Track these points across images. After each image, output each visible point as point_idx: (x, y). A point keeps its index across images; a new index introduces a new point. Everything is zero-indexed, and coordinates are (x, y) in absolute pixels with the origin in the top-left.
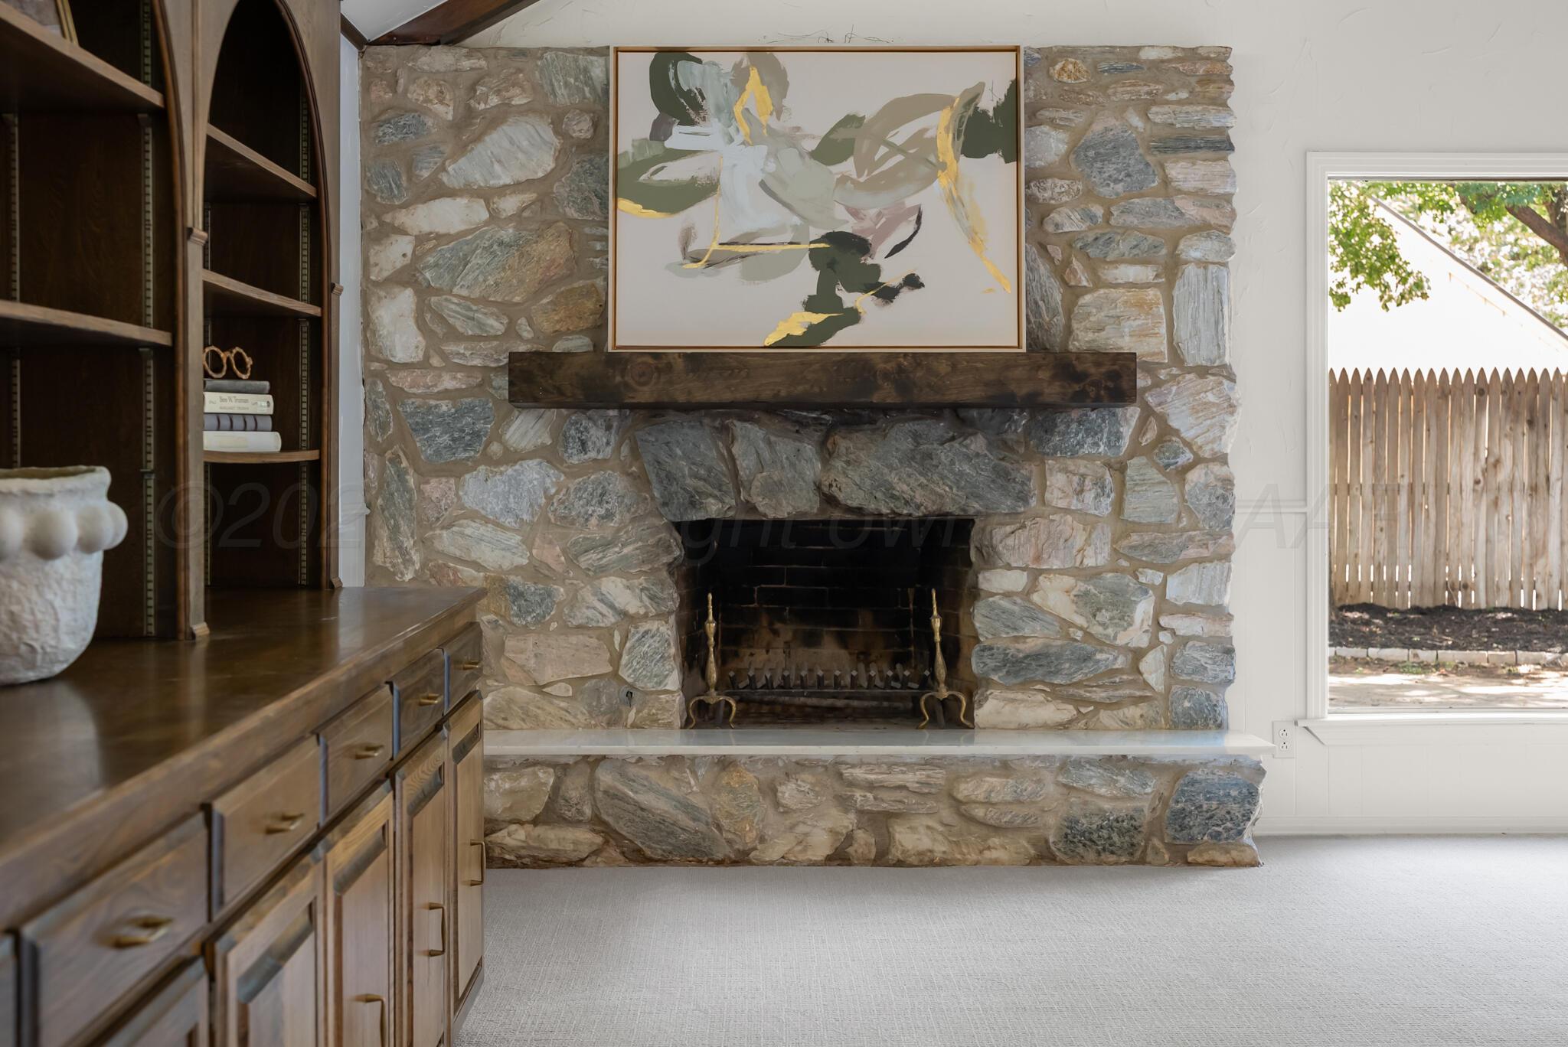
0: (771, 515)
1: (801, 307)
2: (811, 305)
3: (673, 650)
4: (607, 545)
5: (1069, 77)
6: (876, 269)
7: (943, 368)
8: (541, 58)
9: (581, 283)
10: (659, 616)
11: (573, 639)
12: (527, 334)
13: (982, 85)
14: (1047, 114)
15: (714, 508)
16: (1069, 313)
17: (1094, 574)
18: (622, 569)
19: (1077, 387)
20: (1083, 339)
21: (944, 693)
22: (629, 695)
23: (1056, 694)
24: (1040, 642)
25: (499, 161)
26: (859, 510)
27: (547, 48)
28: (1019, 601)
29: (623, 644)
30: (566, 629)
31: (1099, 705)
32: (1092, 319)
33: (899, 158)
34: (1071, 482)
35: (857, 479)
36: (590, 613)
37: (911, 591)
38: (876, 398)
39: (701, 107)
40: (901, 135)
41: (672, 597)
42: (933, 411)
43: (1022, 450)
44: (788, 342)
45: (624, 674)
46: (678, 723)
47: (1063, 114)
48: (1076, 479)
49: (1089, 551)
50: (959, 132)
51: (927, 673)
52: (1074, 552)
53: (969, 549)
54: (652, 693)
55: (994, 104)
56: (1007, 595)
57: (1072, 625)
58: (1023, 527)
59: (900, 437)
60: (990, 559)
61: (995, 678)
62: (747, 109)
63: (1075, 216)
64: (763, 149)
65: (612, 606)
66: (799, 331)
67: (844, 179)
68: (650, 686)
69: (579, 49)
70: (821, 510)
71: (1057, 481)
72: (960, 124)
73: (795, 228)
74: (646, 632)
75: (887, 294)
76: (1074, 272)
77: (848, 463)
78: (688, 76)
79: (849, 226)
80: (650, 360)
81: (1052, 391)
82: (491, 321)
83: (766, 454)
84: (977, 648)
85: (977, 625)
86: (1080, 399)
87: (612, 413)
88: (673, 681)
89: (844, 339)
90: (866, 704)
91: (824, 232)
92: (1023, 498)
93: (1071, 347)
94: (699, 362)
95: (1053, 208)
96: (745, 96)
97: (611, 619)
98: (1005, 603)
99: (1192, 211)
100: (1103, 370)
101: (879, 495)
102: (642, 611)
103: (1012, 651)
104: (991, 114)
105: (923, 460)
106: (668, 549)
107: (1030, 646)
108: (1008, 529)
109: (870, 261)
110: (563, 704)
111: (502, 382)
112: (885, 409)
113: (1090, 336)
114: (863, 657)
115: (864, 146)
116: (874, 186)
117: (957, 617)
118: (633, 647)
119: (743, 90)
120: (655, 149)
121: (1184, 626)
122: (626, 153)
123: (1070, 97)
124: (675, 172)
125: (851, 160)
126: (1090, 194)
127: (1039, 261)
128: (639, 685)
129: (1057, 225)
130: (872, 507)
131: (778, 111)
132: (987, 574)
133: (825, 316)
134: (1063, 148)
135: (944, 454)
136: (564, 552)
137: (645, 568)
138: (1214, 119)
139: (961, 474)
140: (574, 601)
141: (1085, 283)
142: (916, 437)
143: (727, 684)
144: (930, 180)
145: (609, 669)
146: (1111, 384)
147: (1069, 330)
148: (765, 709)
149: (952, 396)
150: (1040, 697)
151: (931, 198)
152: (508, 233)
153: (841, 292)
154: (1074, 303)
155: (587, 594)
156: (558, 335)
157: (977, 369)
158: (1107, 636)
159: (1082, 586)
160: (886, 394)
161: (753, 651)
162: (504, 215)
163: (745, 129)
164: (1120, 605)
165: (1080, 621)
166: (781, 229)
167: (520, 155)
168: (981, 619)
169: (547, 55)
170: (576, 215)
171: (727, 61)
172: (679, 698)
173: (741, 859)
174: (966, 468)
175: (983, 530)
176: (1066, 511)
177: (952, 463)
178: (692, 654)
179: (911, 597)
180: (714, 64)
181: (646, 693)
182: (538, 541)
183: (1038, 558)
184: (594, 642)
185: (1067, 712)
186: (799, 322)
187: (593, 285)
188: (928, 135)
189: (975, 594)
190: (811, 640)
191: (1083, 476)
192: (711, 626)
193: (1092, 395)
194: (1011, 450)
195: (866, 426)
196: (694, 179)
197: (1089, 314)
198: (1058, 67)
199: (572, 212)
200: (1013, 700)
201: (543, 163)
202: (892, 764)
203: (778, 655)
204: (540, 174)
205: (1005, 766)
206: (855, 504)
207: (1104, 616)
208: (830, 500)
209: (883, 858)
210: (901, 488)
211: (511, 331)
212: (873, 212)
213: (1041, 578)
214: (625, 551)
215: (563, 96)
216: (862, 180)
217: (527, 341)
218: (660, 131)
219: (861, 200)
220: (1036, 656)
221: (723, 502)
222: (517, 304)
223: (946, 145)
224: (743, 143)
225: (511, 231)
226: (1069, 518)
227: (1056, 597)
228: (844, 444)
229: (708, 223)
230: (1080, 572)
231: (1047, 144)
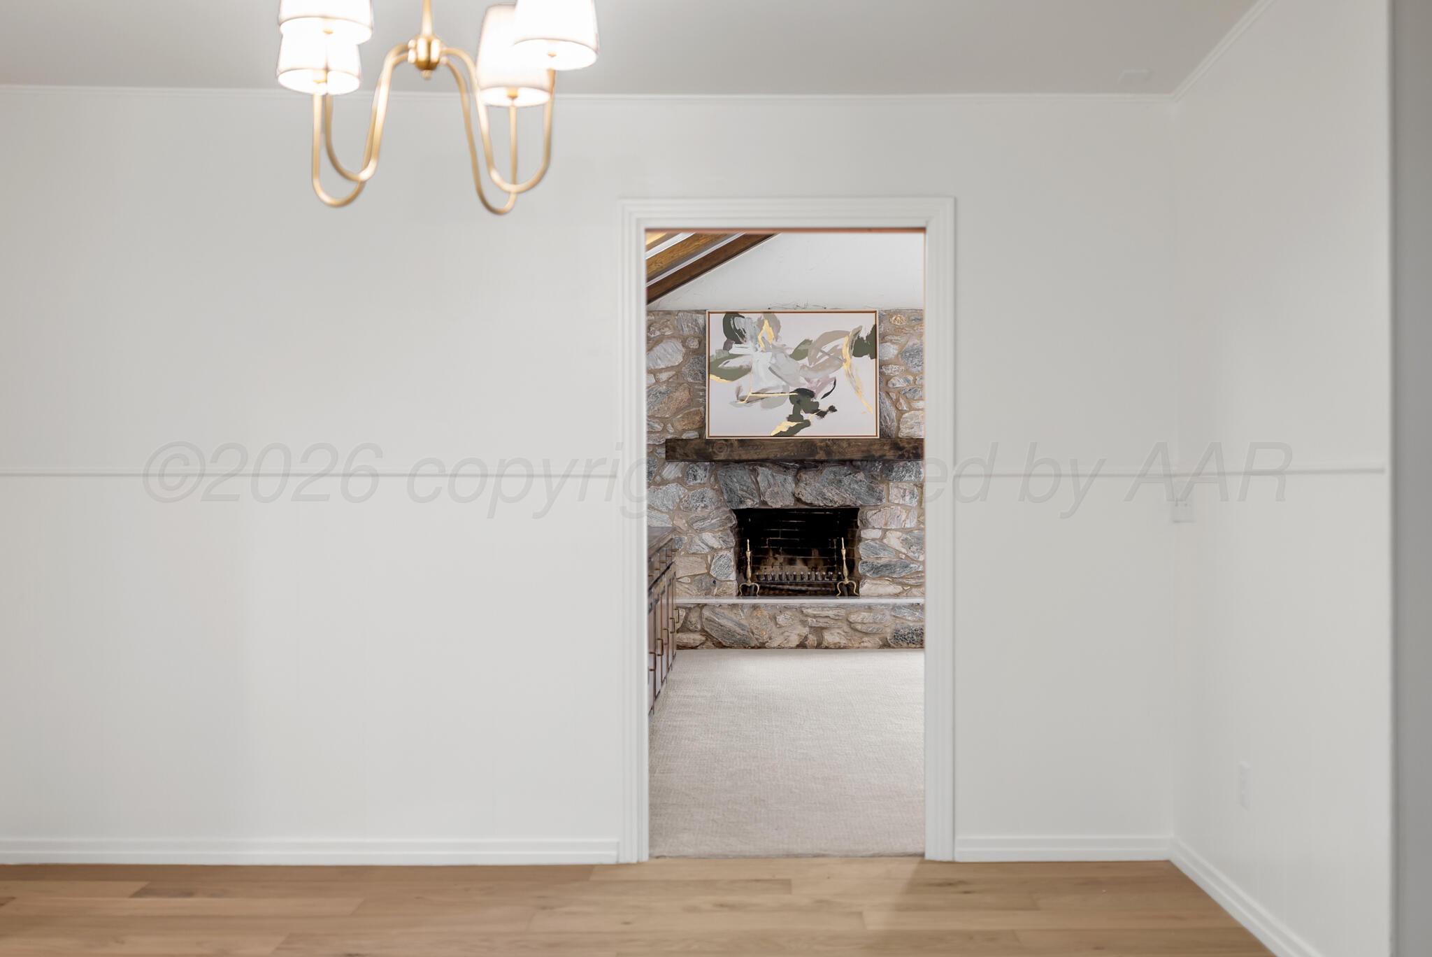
0: (774, 506)
1: (786, 419)
2: (790, 419)
3: (733, 563)
4: (704, 519)
5: (898, 322)
6: (817, 404)
7: (845, 445)
8: (677, 315)
9: (694, 409)
10: (727, 548)
11: (691, 559)
12: (671, 430)
13: (861, 327)
14: (889, 338)
15: (750, 504)
16: (899, 421)
17: (910, 531)
18: (711, 529)
19: (900, 453)
20: (905, 432)
21: (847, 581)
22: (714, 582)
23: (894, 581)
24: (888, 559)
25: (660, 358)
26: (811, 504)
27: (680, 311)
28: (878, 542)
29: (712, 561)
30: (688, 554)
31: (912, 586)
32: (909, 424)
33: (827, 357)
34: (900, 492)
35: (809, 490)
36: (697, 548)
37: (835, 541)
38: (817, 458)
39: (744, 336)
40: (827, 348)
41: (732, 541)
42: (842, 462)
43: (879, 479)
44: (781, 434)
45: (712, 573)
46: (735, 594)
47: (896, 338)
48: (902, 491)
49: (908, 521)
50: (852, 346)
51: (840, 573)
52: (901, 522)
53: (857, 522)
54: (724, 581)
55: (866, 335)
56: (873, 540)
57: (901, 552)
58: (880, 511)
59: (828, 473)
60: (866, 525)
61: (868, 575)
62: (763, 337)
63: (901, 380)
64: (770, 354)
65: (707, 545)
66: (785, 430)
67: (804, 366)
68: (723, 578)
69: (693, 311)
70: (795, 504)
71: (894, 492)
72: (852, 343)
73: (783, 386)
74: (722, 556)
75: (822, 414)
76: (901, 404)
77: (806, 484)
78: (739, 323)
79: (806, 386)
80: (724, 442)
81: (890, 455)
82: (656, 425)
83: (772, 481)
84: (861, 562)
85: (861, 552)
86: (901, 457)
87: (707, 463)
88: (733, 576)
89: (804, 433)
90: (815, 588)
91: (795, 389)
92: (880, 499)
93: (900, 436)
94: (744, 443)
95: (891, 378)
96: (762, 332)
97: (707, 550)
98: (872, 543)
100: (911, 445)
101: (819, 498)
102: (720, 547)
103: (875, 564)
104: (865, 339)
105: (838, 483)
106: (731, 521)
107: (883, 561)
108: (874, 512)
109: (814, 401)
110: (687, 586)
111: (663, 450)
112: (822, 462)
113: (908, 431)
114: (814, 567)
115: (812, 352)
116: (816, 369)
117: (853, 550)
118: (716, 562)
119: (761, 329)
120: (725, 354)
122: (713, 356)
123: (899, 330)
124: (733, 364)
125: (807, 358)
126: (907, 371)
127: (886, 399)
128: (718, 578)
129: (893, 384)
130: (816, 503)
131: (776, 338)
132: (865, 531)
133: (796, 423)
134: (896, 352)
135: (846, 481)
136: (687, 522)
137: (721, 529)
139: (854, 489)
140: (691, 542)
141: (905, 408)
142: (835, 473)
143: (756, 578)
144: (839, 366)
145: (706, 571)
146: (914, 452)
147: (899, 428)
148: (769, 589)
149: (848, 457)
150: (887, 583)
151: (840, 374)
152: (663, 388)
153: (802, 413)
154: (901, 417)
155: (697, 540)
156: (684, 431)
157: (859, 445)
158: (915, 557)
159: (905, 536)
160: (821, 456)
161: (766, 565)
162: (661, 381)
163: (762, 345)
165: (904, 550)
166: (778, 387)
167: (669, 356)
168: (862, 550)
169: (680, 314)
170: (692, 381)
171: (755, 317)
172: (735, 583)
173: (762, 646)
174: (856, 486)
175: (863, 512)
176: (898, 504)
177: (850, 484)
178: (741, 565)
179: (835, 543)
180: (750, 318)
181: (721, 581)
182: (676, 518)
183: (886, 524)
184: (700, 560)
185: (899, 589)
186: (785, 426)
187: (699, 410)
188: (838, 348)
189: (860, 540)
190: (792, 561)
191: (905, 490)
192: (749, 553)
193: (906, 456)
194: (875, 479)
195: (813, 469)
196: (741, 367)
197: (907, 421)
198: (893, 318)
199: (690, 380)
200: (876, 584)
201: (678, 359)
202: (823, 607)
203: (777, 568)
204: (677, 364)
205: (869, 608)
206: (809, 502)
207: (914, 548)
208: (798, 500)
209: (819, 646)
210: (829, 495)
211: (665, 430)
212: (816, 380)
213: (887, 533)
214: (713, 521)
215: (686, 331)
216: (811, 366)
217: (671, 434)
218: (727, 346)
219: (811, 375)
220: (886, 566)
221: (754, 501)
222: (667, 418)
223: (846, 352)
224: (762, 351)
225: (664, 387)
226: (899, 507)
227: (894, 540)
228: (804, 476)
229: (748, 385)
230: (904, 530)
231: (889, 350)
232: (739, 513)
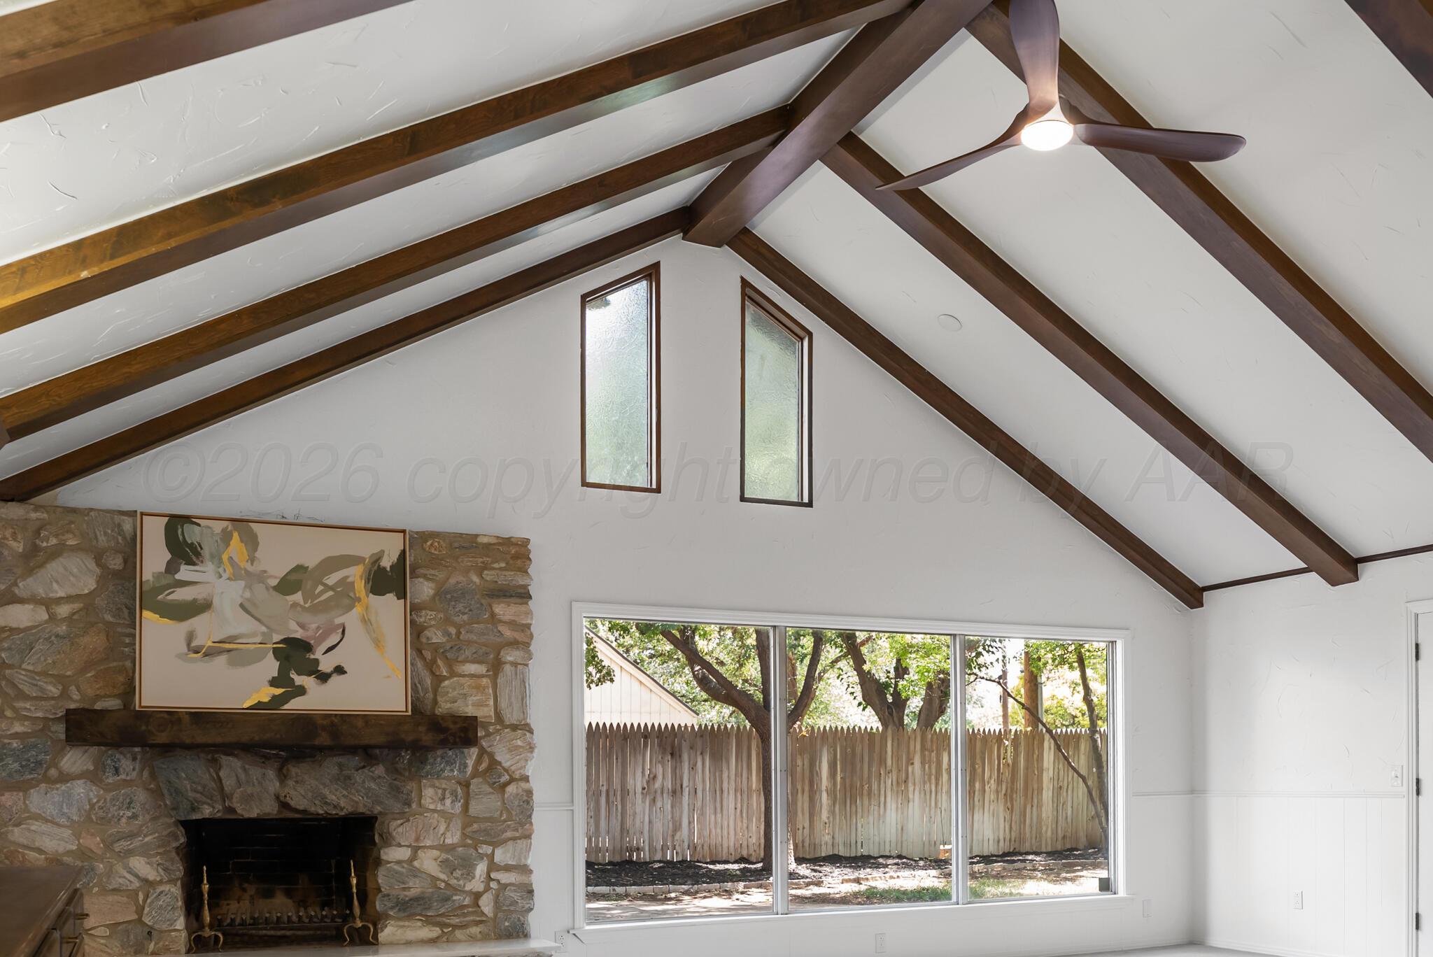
0: (247, 815)
1: (267, 683)
2: (274, 683)
3: (180, 903)
4: (131, 836)
5: (435, 550)
6: (317, 662)
7: (360, 723)
8: (88, 515)
9: (115, 664)
10: (170, 881)
11: (110, 898)
12: (76, 696)
13: (383, 552)
14: (422, 571)
15: (208, 811)
16: (435, 692)
17: (451, 849)
18: (144, 852)
19: (442, 736)
20: (444, 707)
21: (359, 924)
22: (150, 933)
23: (429, 921)
24: (419, 890)
25: (57, 582)
26: (304, 811)
27: (92, 509)
28: (406, 866)
29: (145, 901)
30: (104, 891)
31: (455, 927)
32: (449, 695)
33: (331, 593)
34: (437, 793)
35: (302, 792)
36: (121, 881)
37: (333, 862)
38: (317, 742)
39: (200, 554)
40: (332, 579)
41: (179, 869)
42: (352, 750)
43: (407, 774)
44: (259, 705)
45: (147, 920)
46: (184, 950)
47: (432, 572)
48: (440, 791)
49: (449, 835)
50: (369, 579)
51: (348, 912)
52: (439, 835)
53: (374, 835)
54: (166, 931)
55: (390, 564)
56: (399, 862)
57: (438, 879)
58: (408, 820)
59: (331, 766)
60: (388, 841)
61: (391, 913)
62: (231, 558)
63: (439, 633)
64: (242, 583)
65: (137, 876)
66: (266, 699)
67: (295, 605)
68: (164, 927)
69: (114, 511)
70: (279, 812)
71: (428, 792)
72: (369, 575)
73: (263, 634)
74: (162, 892)
75: (323, 678)
76: (438, 667)
77: (297, 782)
78: (191, 534)
79: (299, 634)
80: (166, 716)
81: (427, 739)
82: (50, 688)
83: (243, 776)
84: (380, 895)
85: (380, 881)
86: (444, 743)
87: (137, 749)
88: (180, 923)
89: (296, 705)
90: (306, 933)
91: (282, 637)
92: (408, 803)
93: (437, 712)
94: (200, 718)
95: (426, 628)
96: (231, 548)
97: (137, 884)
98: (396, 867)
99: (508, 633)
100: (458, 726)
101: (317, 802)
102: (158, 879)
103: (401, 897)
104: (388, 569)
105: (345, 780)
106: (176, 838)
107: (413, 893)
108: (399, 822)
109: (312, 657)
110: (102, 941)
111: (60, 730)
112: (321, 749)
113: (449, 705)
114: (303, 903)
115: (309, 585)
116: (315, 610)
117: (366, 876)
118: (153, 902)
119: (228, 545)
120: (167, 580)
121: (505, 877)
122: (148, 580)
123: (436, 562)
124: (181, 595)
125: (300, 593)
126: (447, 621)
127: (417, 659)
128: (156, 926)
129: (428, 638)
130: (313, 809)
131: (252, 560)
132: (386, 850)
133: (284, 690)
134: (431, 592)
135: (358, 777)
136: (103, 841)
137: (160, 850)
138: (521, 581)
139: (369, 789)
140: (110, 873)
141: (445, 674)
142: (340, 766)
143: (216, 924)
144: (350, 608)
145: (136, 917)
146: (462, 735)
147: (435, 702)
148: (237, 939)
149: (366, 741)
150: (419, 924)
151: (351, 619)
152: (63, 629)
153: (293, 675)
154: (439, 686)
155: (119, 869)
156: (98, 697)
157: (381, 724)
158: (460, 885)
159: (444, 856)
160: (323, 739)
161: (229, 902)
162: (59, 617)
163: (229, 570)
164: (467, 868)
165: (443, 876)
166: (254, 635)
167: (72, 578)
168: (382, 878)
169: (92, 513)
170: (111, 619)
171: (218, 527)
172: (184, 934)
174: (373, 786)
175: (383, 823)
176: (434, 811)
177: (364, 782)
178: (192, 906)
179: (333, 865)
180: (209, 527)
181: (161, 932)
182: (84, 834)
183: (417, 840)
184: (125, 899)
185: (435, 932)
186: (266, 694)
187: (123, 666)
188: (350, 580)
189: (378, 862)
190: (268, 894)
191: (445, 790)
192: (206, 887)
193: (451, 741)
194: (401, 774)
195: (308, 759)
196: (195, 600)
197: (448, 692)
198: (429, 543)
199: (109, 618)
200: (404, 926)
201: (88, 584)
203: (246, 904)
204: (86, 592)
206: (301, 808)
207: (458, 873)
208: (284, 805)
210: (332, 798)
211: (64, 694)
212: (314, 626)
213: (419, 852)
214: (147, 839)
215: (103, 541)
216: (307, 606)
217: (76, 701)
218: (171, 568)
219: (306, 618)
220: (417, 899)
221: (214, 807)
222: (69, 676)
223: (360, 587)
224: (228, 579)
225: (64, 628)
226: (436, 815)
227: (429, 863)
228: (294, 770)
229: (205, 629)
230: (443, 848)
231: (423, 589)
232: (187, 825)
